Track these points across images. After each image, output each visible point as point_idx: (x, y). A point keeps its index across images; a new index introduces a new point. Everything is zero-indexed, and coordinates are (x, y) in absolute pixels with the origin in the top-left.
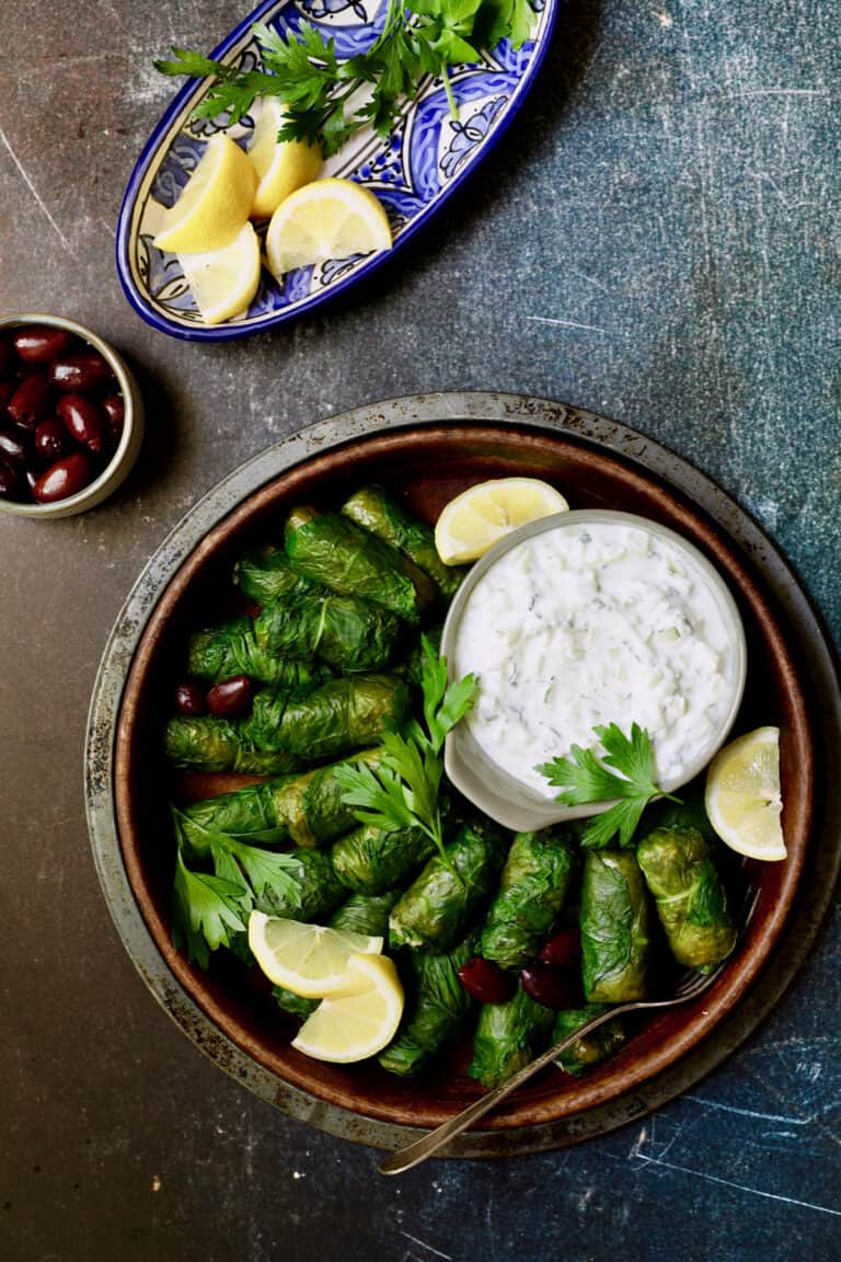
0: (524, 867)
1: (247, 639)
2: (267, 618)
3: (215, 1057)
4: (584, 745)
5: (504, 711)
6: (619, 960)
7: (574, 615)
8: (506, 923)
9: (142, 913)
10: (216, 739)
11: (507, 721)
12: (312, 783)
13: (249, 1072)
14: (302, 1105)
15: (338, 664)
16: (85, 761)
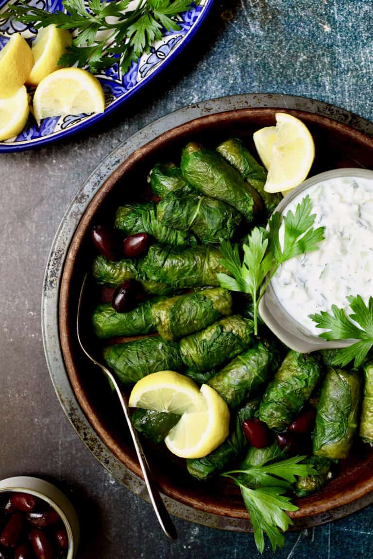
0: (292, 371)
1: (151, 213)
2: (165, 202)
3: (92, 450)
4: (340, 307)
5: (295, 281)
6: (338, 435)
7: (344, 229)
8: (276, 402)
9: (64, 362)
10: (123, 270)
11: (297, 286)
12: (176, 303)
13: (110, 462)
14: (137, 484)
15: (201, 237)
16: (46, 270)
